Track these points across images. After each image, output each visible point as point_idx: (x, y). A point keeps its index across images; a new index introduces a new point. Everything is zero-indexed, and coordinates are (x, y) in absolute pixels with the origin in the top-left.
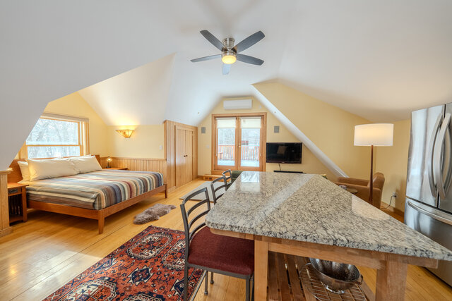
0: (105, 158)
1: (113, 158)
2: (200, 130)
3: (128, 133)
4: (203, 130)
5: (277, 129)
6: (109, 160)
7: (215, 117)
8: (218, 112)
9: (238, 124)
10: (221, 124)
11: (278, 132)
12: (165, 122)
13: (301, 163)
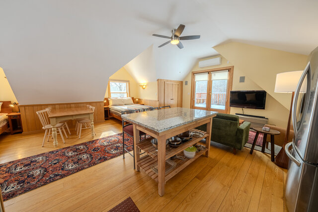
0: (135, 99)
1: (139, 99)
2: (184, 83)
3: (144, 87)
4: (186, 83)
5: (242, 79)
6: (137, 100)
7: (194, 74)
8: (196, 70)
9: (210, 77)
10: (198, 78)
11: (244, 82)
12: (158, 80)
13: (264, 109)
